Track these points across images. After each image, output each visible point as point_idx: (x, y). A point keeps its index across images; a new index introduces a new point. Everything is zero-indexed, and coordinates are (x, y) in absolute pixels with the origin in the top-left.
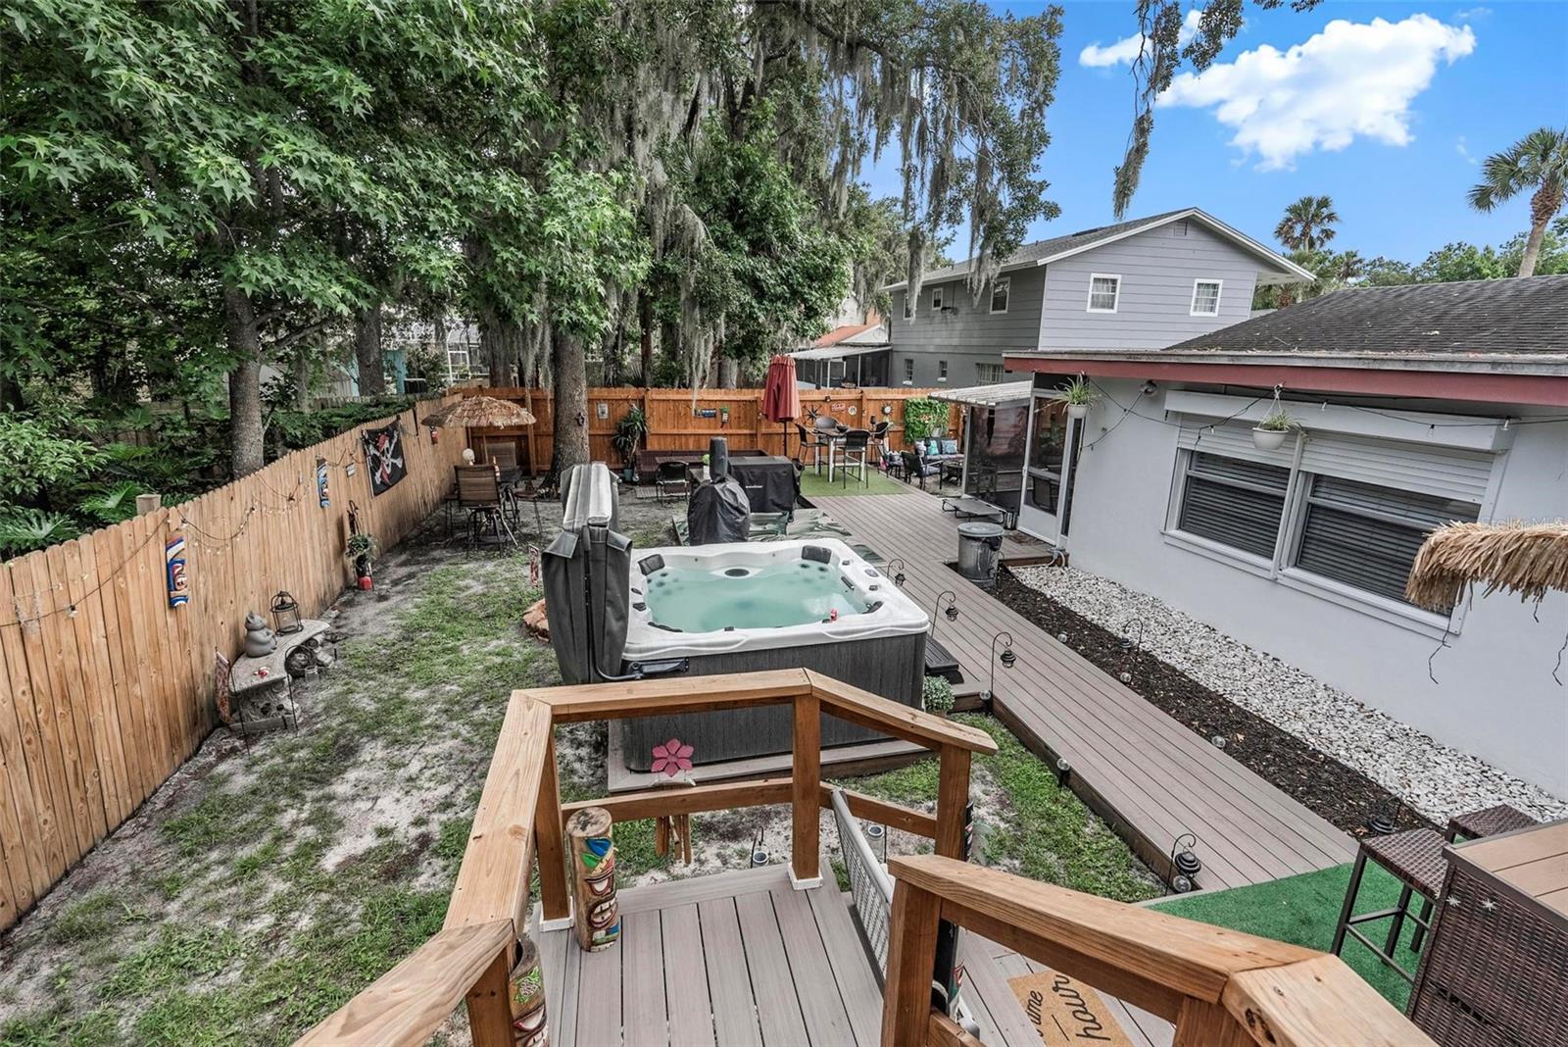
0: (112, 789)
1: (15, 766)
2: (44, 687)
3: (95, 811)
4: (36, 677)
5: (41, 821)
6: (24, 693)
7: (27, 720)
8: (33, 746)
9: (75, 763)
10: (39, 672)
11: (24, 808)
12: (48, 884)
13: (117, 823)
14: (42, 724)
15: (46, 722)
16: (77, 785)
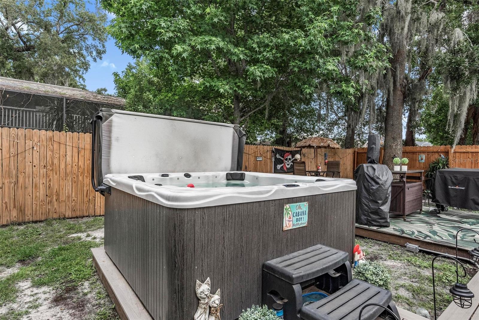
0: (99, 204)
1: (68, 182)
2: (82, 166)
3: (91, 206)
4: (80, 163)
5: (73, 199)
6: (76, 165)
7: (75, 172)
8: (75, 180)
9: (87, 190)
10: (82, 161)
11: (68, 193)
12: (70, 216)
13: (99, 214)
14: (79, 175)
15: (81, 175)
16: (87, 196)
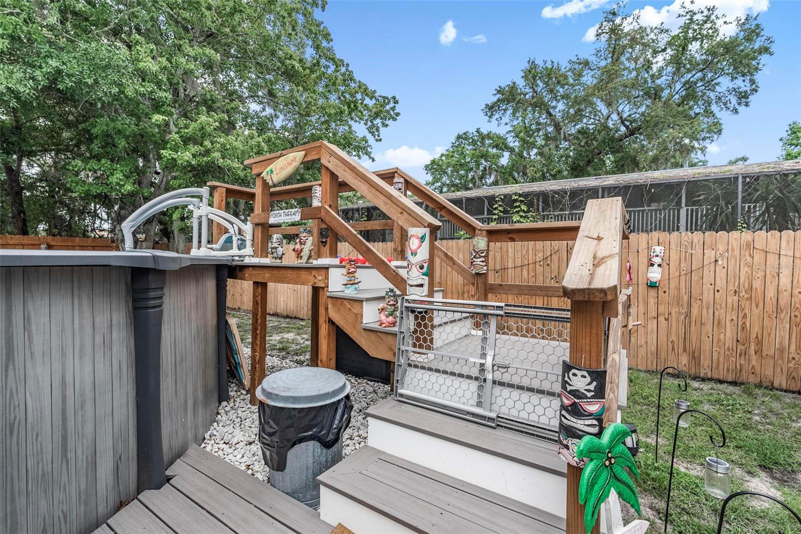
1: (782, 322)
5: (791, 357)
7: (798, 306)
8: (798, 320)
11: (781, 343)
